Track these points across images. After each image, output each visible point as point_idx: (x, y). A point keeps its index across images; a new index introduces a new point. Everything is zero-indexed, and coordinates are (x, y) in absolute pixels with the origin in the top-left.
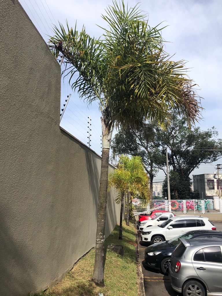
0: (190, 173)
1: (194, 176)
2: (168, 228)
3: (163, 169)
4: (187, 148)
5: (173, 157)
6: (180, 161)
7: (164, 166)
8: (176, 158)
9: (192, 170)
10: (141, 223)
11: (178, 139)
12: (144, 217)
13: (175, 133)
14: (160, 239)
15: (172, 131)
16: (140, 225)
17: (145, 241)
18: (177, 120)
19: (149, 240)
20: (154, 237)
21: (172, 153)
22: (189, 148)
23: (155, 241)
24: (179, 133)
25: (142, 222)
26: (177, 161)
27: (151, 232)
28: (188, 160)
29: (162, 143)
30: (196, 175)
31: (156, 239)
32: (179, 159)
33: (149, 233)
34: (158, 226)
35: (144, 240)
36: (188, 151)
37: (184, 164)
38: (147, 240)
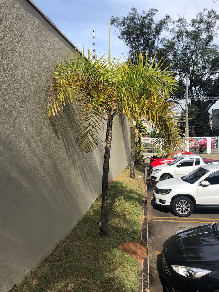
0: (210, 106)
1: (214, 111)
2: (201, 185)
3: (179, 103)
4: (210, 76)
5: (192, 89)
6: (200, 93)
7: (180, 100)
8: (196, 89)
9: (213, 103)
10: (153, 170)
11: (199, 65)
12: (158, 161)
13: (196, 57)
14: (187, 202)
15: (192, 55)
16: (152, 172)
17: (161, 204)
18: (201, 40)
19: (168, 203)
20: (176, 199)
21: (191, 83)
22: (211, 77)
23: (177, 205)
24: (201, 57)
25: (155, 168)
26: (196, 93)
27: (171, 190)
28: (209, 92)
29: (179, 72)
30: (216, 110)
31: (179, 202)
32: (199, 90)
33: (167, 191)
34: (182, 178)
35: (158, 202)
36: (210, 80)
37: (204, 96)
38: (165, 203)
